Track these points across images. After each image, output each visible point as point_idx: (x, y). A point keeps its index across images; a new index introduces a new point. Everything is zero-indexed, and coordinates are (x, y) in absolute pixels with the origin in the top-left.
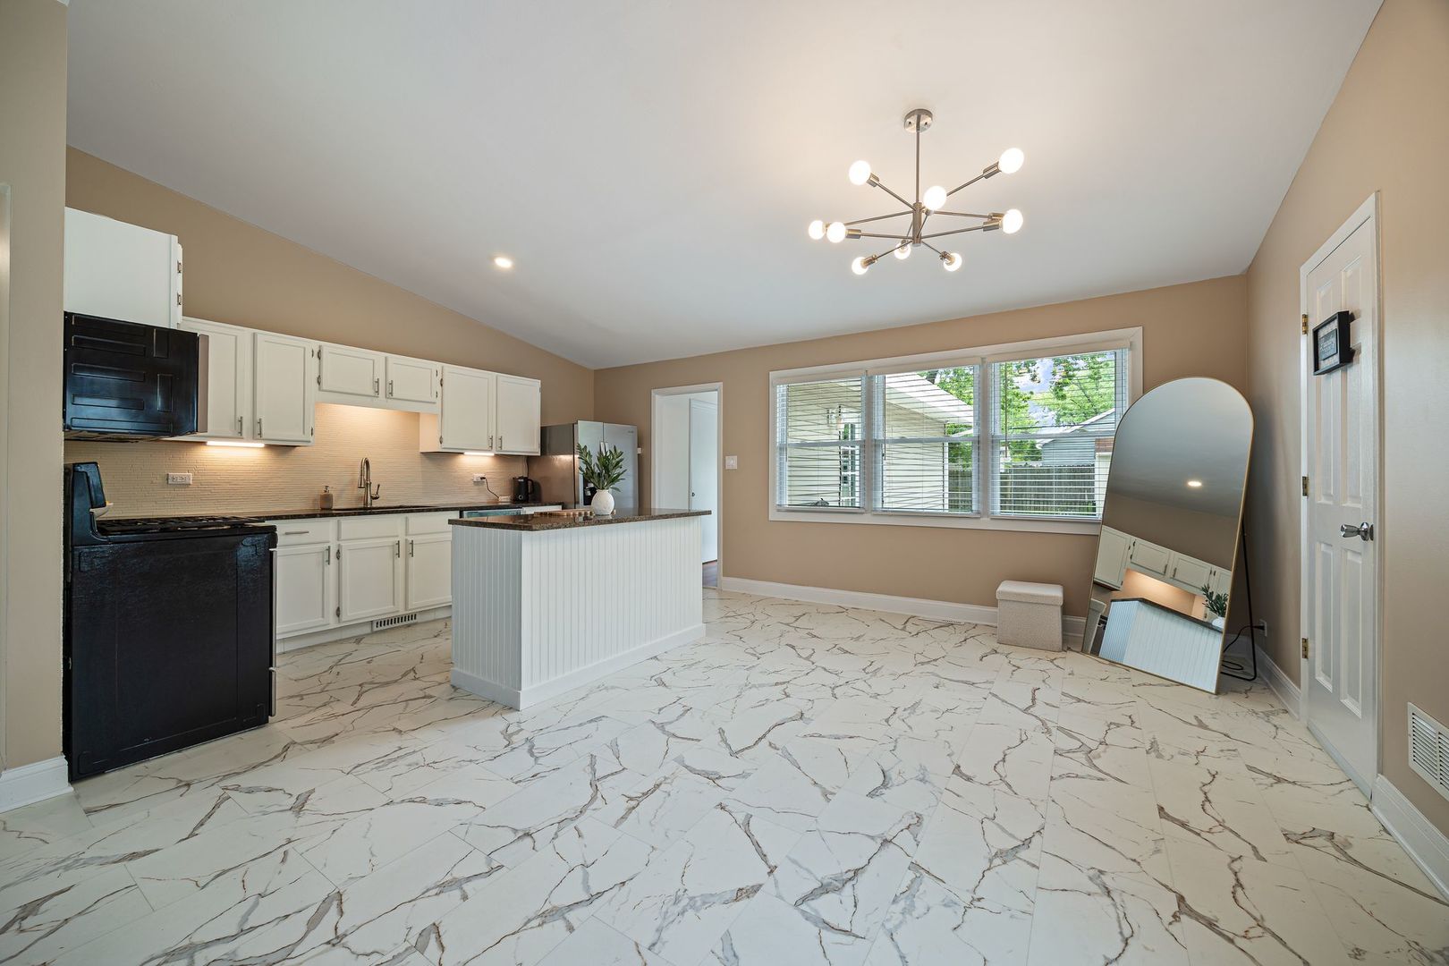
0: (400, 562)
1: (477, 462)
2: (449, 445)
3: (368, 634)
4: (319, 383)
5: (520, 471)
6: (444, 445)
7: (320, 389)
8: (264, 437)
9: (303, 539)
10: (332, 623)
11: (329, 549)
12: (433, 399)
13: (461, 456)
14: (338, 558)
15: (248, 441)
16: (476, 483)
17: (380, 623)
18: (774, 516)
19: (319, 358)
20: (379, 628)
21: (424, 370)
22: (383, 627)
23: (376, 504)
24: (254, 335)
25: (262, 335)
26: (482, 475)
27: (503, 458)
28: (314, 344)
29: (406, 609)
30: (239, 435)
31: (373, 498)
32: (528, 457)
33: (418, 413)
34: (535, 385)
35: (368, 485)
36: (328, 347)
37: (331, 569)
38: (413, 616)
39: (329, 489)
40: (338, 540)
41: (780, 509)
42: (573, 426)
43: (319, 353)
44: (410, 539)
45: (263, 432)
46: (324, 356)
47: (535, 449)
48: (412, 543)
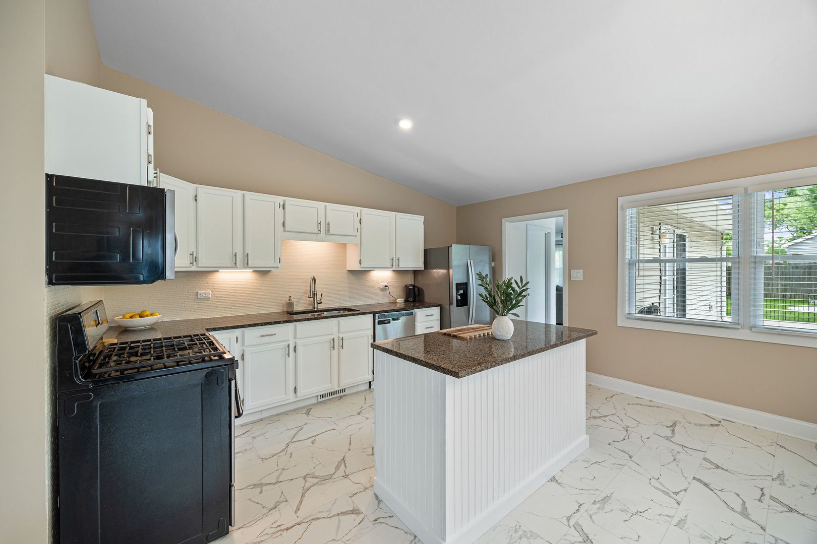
0: (335, 352)
1: (383, 276)
2: (365, 265)
3: (314, 404)
4: (284, 226)
5: (409, 281)
6: (363, 265)
7: (284, 230)
8: (250, 265)
9: (272, 339)
10: (291, 397)
11: (289, 346)
12: (355, 233)
13: (373, 272)
14: (295, 351)
15: (240, 269)
16: (382, 290)
17: (322, 396)
18: (622, 322)
19: (284, 208)
20: (322, 399)
21: (348, 213)
22: (324, 399)
23: (320, 307)
24: (244, 195)
25: (249, 195)
26: (386, 284)
27: (400, 273)
28: (280, 199)
29: (339, 386)
30: (235, 266)
31: (318, 303)
32: (414, 270)
33: (346, 244)
34: (421, 219)
35: (315, 295)
36: (289, 201)
37: (291, 360)
38: (343, 390)
39: (291, 298)
40: (295, 339)
41: (629, 316)
42: (448, 249)
43: (284, 205)
44: (341, 336)
45: (249, 262)
46: (287, 206)
47: (420, 265)
48: (342, 339)
